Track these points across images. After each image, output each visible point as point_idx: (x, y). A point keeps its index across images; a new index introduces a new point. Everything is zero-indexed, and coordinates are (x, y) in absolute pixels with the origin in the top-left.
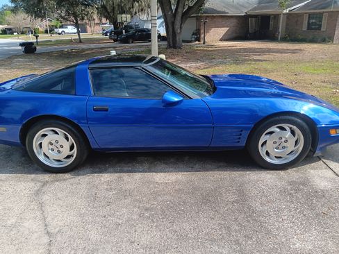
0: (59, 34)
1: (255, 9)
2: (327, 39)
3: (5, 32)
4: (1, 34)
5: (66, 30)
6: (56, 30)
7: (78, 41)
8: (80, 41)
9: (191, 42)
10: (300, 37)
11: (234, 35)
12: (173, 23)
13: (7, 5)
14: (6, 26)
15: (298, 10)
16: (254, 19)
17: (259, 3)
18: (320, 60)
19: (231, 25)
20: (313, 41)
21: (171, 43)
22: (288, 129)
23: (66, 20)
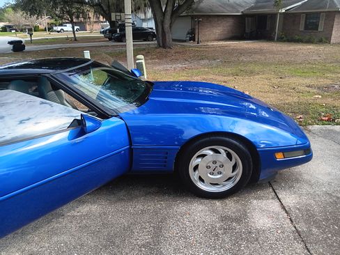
0: (58, 32)
1: (252, 8)
2: (324, 39)
3: (4, 29)
4: (1, 31)
5: (65, 28)
6: (55, 28)
7: (73, 39)
8: (75, 39)
9: (185, 41)
10: (297, 37)
11: (230, 35)
12: (163, 22)
13: (9, 3)
14: (7, 24)
15: (295, 10)
16: (250, 19)
17: (257, 2)
18: (312, 62)
19: (227, 24)
20: (309, 42)
21: (161, 43)
22: (222, 151)
23: (61, 18)
